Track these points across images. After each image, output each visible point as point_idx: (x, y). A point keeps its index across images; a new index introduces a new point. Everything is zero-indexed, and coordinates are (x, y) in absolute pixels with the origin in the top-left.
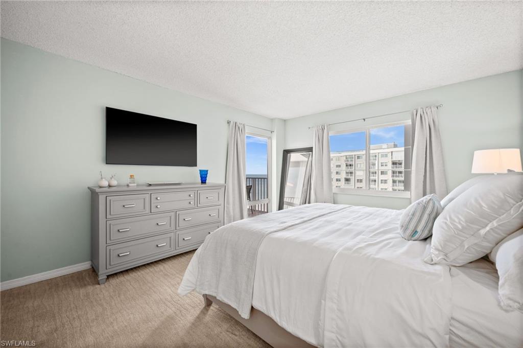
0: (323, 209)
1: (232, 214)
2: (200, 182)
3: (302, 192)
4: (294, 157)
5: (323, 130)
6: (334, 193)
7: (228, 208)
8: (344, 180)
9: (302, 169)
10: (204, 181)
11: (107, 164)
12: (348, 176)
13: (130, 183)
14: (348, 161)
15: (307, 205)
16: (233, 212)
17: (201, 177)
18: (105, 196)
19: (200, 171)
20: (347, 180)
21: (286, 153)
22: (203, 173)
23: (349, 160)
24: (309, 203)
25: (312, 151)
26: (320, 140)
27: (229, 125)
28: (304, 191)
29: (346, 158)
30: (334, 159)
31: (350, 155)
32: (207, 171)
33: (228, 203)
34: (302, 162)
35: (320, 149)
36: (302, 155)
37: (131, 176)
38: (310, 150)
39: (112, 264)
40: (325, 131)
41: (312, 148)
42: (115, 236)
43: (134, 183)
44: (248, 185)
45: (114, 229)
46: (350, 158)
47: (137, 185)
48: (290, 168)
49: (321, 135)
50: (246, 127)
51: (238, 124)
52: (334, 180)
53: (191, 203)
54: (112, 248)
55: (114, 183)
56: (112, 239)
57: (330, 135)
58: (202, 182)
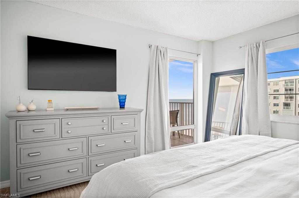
0: (256, 144)
1: (153, 139)
2: (119, 106)
3: (233, 119)
4: (223, 81)
5: (258, 48)
6: (271, 122)
7: (149, 133)
8: (282, 105)
9: (233, 94)
10: (122, 106)
11: (28, 89)
12: (288, 101)
13: (48, 108)
14: (287, 85)
15: (237, 137)
16: (155, 137)
17: (120, 102)
18: (15, 120)
19: (119, 96)
20: (287, 105)
21: (214, 76)
22: (121, 98)
23: (289, 84)
24: (240, 134)
25: (244, 74)
26: (254, 60)
27: (151, 50)
28: (235, 118)
29: (285, 83)
30: (272, 84)
31: (289, 80)
32: (126, 96)
33: (149, 129)
34: (233, 86)
35: (253, 70)
36: (232, 77)
37: (49, 101)
38: (242, 71)
39: (22, 187)
40: (261, 49)
41: (244, 69)
42: (25, 160)
43: (52, 108)
44: (171, 110)
45: (24, 153)
46: (290, 82)
47: (54, 110)
48: (218, 93)
49: (256, 54)
50: (168, 50)
51: (160, 48)
52: (272, 105)
53: (105, 129)
54: (23, 171)
55: (33, 107)
56: (22, 163)
57: (267, 53)
58: (121, 107)
